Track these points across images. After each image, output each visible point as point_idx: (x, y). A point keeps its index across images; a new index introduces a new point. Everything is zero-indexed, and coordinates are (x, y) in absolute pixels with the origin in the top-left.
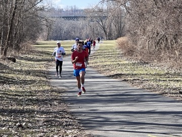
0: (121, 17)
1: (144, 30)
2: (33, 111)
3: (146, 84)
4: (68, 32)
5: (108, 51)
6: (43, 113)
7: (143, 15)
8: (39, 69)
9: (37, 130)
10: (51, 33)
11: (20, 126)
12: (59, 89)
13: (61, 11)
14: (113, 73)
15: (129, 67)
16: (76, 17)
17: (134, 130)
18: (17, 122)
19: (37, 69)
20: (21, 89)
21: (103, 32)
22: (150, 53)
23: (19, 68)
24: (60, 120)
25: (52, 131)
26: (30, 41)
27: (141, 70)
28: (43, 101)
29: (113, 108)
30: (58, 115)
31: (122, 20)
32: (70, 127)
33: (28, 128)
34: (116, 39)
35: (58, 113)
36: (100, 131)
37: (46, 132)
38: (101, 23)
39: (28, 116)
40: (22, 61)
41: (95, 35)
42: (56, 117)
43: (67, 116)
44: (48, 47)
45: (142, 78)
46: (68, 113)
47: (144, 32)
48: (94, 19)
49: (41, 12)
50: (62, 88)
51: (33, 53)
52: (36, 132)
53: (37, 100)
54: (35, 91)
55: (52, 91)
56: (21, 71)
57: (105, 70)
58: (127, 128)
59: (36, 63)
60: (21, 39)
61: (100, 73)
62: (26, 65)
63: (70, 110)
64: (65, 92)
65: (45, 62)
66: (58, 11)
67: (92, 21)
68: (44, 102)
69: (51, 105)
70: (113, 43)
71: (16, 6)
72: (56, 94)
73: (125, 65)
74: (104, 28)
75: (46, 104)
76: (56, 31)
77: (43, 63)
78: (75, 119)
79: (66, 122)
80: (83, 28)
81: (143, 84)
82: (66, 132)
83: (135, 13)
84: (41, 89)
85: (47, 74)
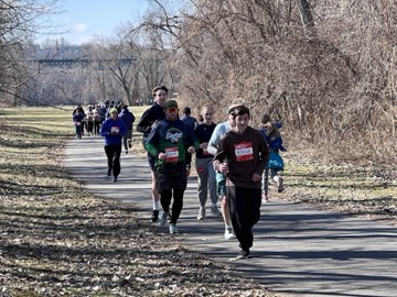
4: (50, 91)
13: (36, 48)
21: (122, 90)
31: (160, 65)
38: (117, 72)
67: (101, 68)
74: (124, 83)
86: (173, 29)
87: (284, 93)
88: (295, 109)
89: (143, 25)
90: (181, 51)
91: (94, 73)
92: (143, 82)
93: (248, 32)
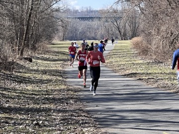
0: (136, 17)
1: (158, 30)
2: (50, 110)
3: (161, 83)
4: (83, 33)
5: (123, 51)
6: (59, 111)
7: (157, 15)
8: (55, 68)
9: (53, 128)
10: (66, 33)
11: (37, 124)
12: (74, 88)
13: (76, 12)
14: (127, 72)
15: (144, 66)
16: (92, 18)
17: (149, 128)
18: (34, 120)
19: (53, 68)
20: (37, 89)
21: (118, 32)
22: (164, 53)
23: (35, 68)
24: (76, 118)
25: (69, 129)
26: (46, 42)
27: (155, 69)
28: (59, 99)
29: (128, 106)
30: (74, 114)
31: (137, 20)
32: (87, 125)
33: (45, 126)
34: (130, 39)
35: (74, 111)
36: (116, 129)
37: (62, 130)
38: (115, 23)
39: (45, 114)
40: (38, 61)
41: (110, 36)
42: (72, 115)
43: (83, 114)
44: (64, 47)
45: (157, 77)
46: (84, 112)
47: (158, 32)
48: (109, 20)
49: (57, 13)
50: (79, 87)
51: (49, 52)
52: (52, 130)
53: (54, 99)
54: (52, 90)
55: (68, 90)
56: (37, 71)
57: (120, 69)
58: (142, 126)
59: (52, 63)
60: (38, 39)
61: (115, 72)
62: (42, 65)
63: (86, 109)
64: (81, 91)
65: (61, 62)
66: (74, 12)
67: (107, 21)
68: (61, 101)
69: (67, 103)
70: (128, 43)
71: (32, 7)
72: (72, 93)
73: (140, 64)
74: (119, 29)
75: (63, 103)
76: (71, 32)
77: (59, 62)
78: (91, 117)
79: (82, 120)
80: (98, 29)
81: (158, 83)
82: (82, 130)
83: (149, 14)
84: (58, 88)
85: (62, 74)
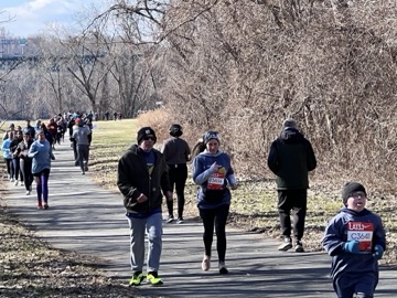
21: (85, 98)
67: (56, 68)
74: (88, 87)
86: (154, 14)
87: (309, 100)
88: (322, 122)
89: (113, 8)
90: (165, 44)
91: (47, 76)
92: (114, 87)
93: (258, 16)
